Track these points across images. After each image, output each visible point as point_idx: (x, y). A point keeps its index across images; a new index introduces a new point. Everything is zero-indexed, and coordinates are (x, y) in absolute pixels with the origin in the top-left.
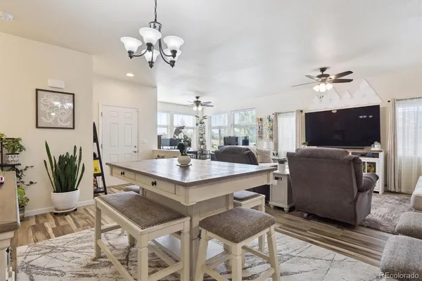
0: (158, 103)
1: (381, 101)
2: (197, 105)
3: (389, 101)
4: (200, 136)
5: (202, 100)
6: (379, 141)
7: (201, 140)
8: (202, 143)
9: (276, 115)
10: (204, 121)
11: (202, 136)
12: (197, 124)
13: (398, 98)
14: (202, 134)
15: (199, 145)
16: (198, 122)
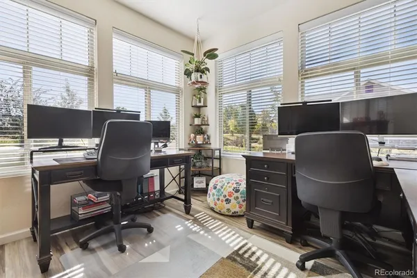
7: (197, 121)
8: (199, 130)
10: (210, 63)
11: (198, 110)
12: (188, 73)
14: (200, 107)
15: (192, 135)
16: (192, 67)
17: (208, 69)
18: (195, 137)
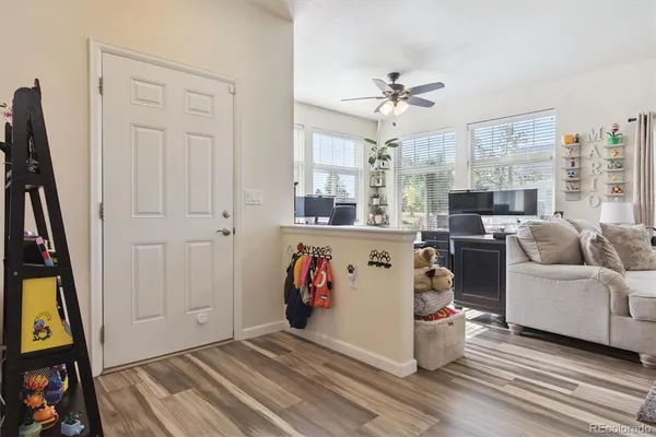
0: (296, 107)
2: (395, 98)
4: (373, 192)
5: (407, 82)
7: (376, 201)
8: (378, 211)
10: (390, 151)
11: (376, 191)
12: (372, 161)
14: (377, 187)
15: (371, 215)
16: (375, 154)
17: (389, 157)
18: (374, 218)
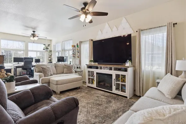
1: (133, 32)
2: (34, 37)
3: (137, 32)
4: (49, 56)
6: (131, 60)
9: (81, 42)
13: (142, 29)
